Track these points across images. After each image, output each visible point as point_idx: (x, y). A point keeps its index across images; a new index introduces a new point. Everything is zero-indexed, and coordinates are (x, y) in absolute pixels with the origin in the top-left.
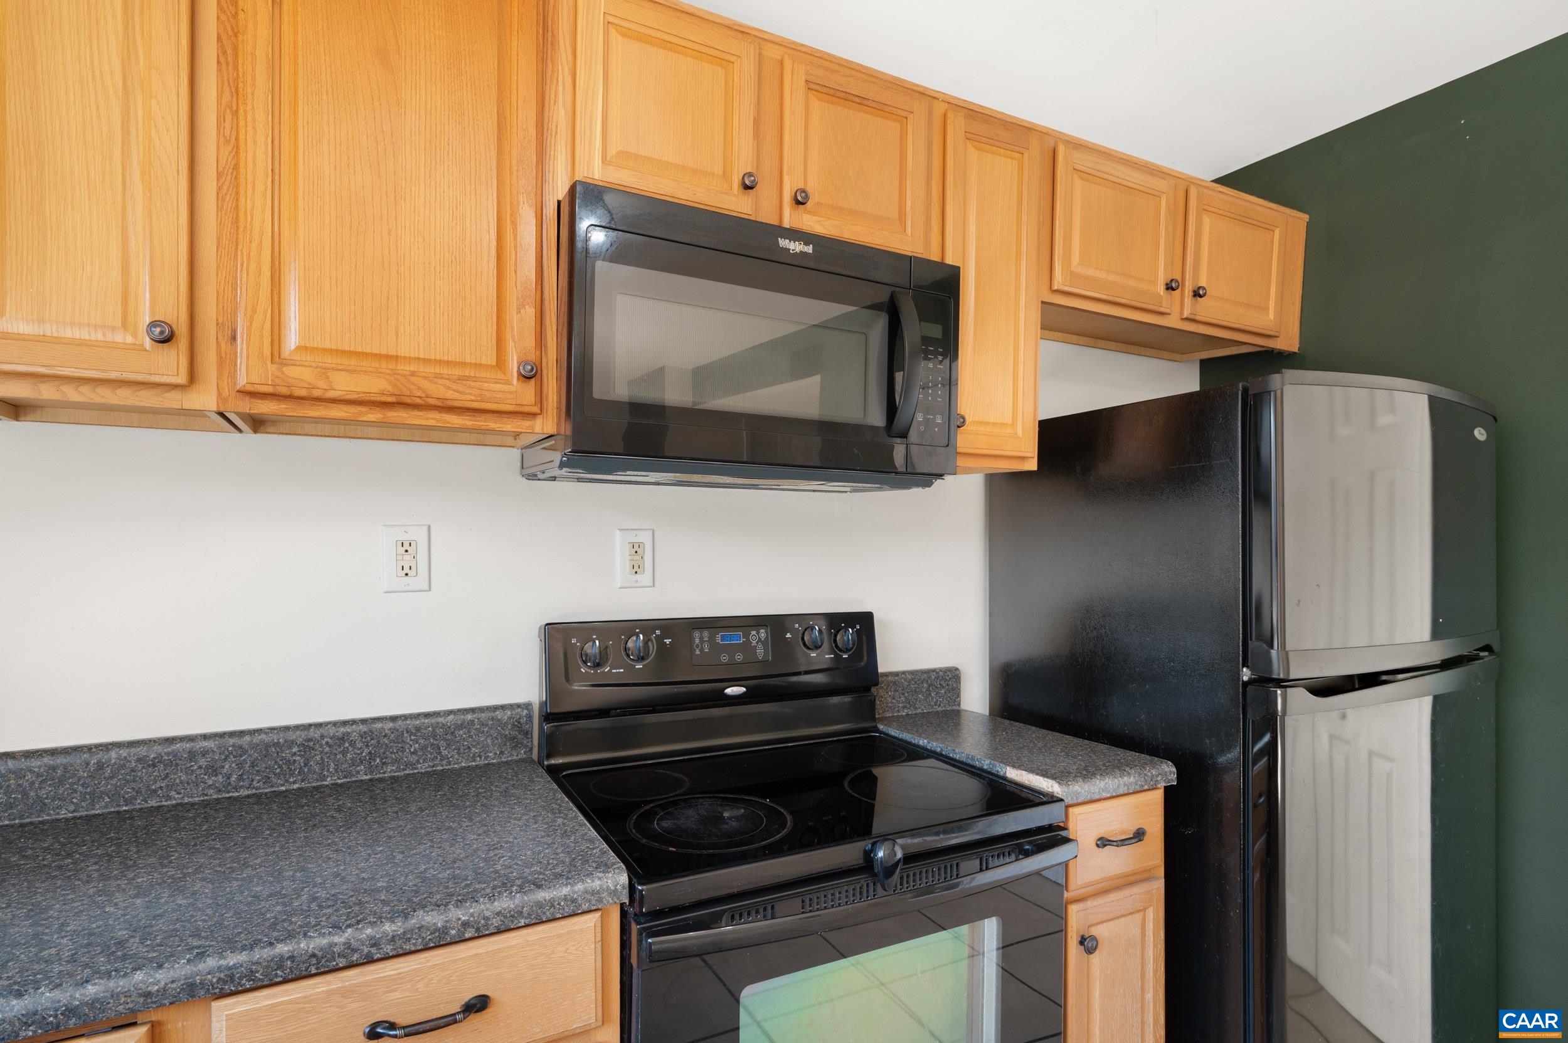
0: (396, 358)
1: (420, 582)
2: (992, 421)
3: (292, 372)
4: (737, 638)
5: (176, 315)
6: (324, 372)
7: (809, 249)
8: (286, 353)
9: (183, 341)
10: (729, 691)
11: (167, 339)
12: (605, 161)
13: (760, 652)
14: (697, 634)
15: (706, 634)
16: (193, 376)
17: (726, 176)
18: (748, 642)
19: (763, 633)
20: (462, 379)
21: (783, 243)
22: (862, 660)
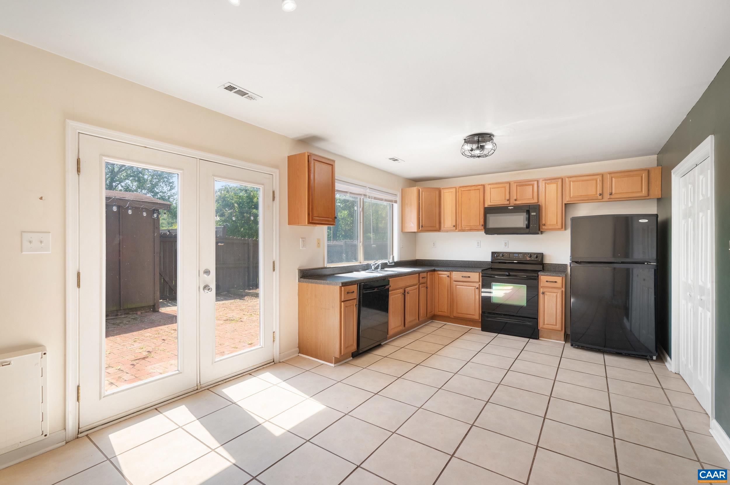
0: (471, 226)
1: (479, 247)
2: (552, 224)
3: (463, 228)
4: (517, 255)
5: (455, 224)
6: (465, 227)
7: (513, 208)
8: (462, 226)
9: (455, 226)
10: (514, 262)
11: (454, 226)
12: (490, 202)
13: (520, 257)
14: (511, 254)
15: (512, 254)
16: (456, 229)
17: (505, 200)
18: (519, 256)
19: (521, 255)
20: (476, 227)
21: (509, 208)
22: (539, 259)
